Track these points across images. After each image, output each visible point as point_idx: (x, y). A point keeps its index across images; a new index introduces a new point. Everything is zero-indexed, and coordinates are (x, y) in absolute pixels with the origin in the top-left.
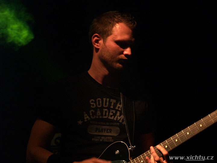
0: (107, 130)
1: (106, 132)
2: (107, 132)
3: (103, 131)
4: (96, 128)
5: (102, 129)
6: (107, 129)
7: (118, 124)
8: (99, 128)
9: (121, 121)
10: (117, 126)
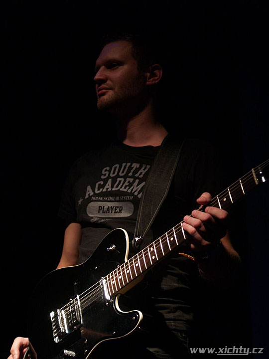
0: (116, 209)
1: (113, 211)
2: (115, 212)
3: (109, 211)
4: (99, 207)
5: (109, 207)
6: (116, 207)
7: (132, 198)
8: (104, 207)
9: (136, 194)
10: (130, 201)
